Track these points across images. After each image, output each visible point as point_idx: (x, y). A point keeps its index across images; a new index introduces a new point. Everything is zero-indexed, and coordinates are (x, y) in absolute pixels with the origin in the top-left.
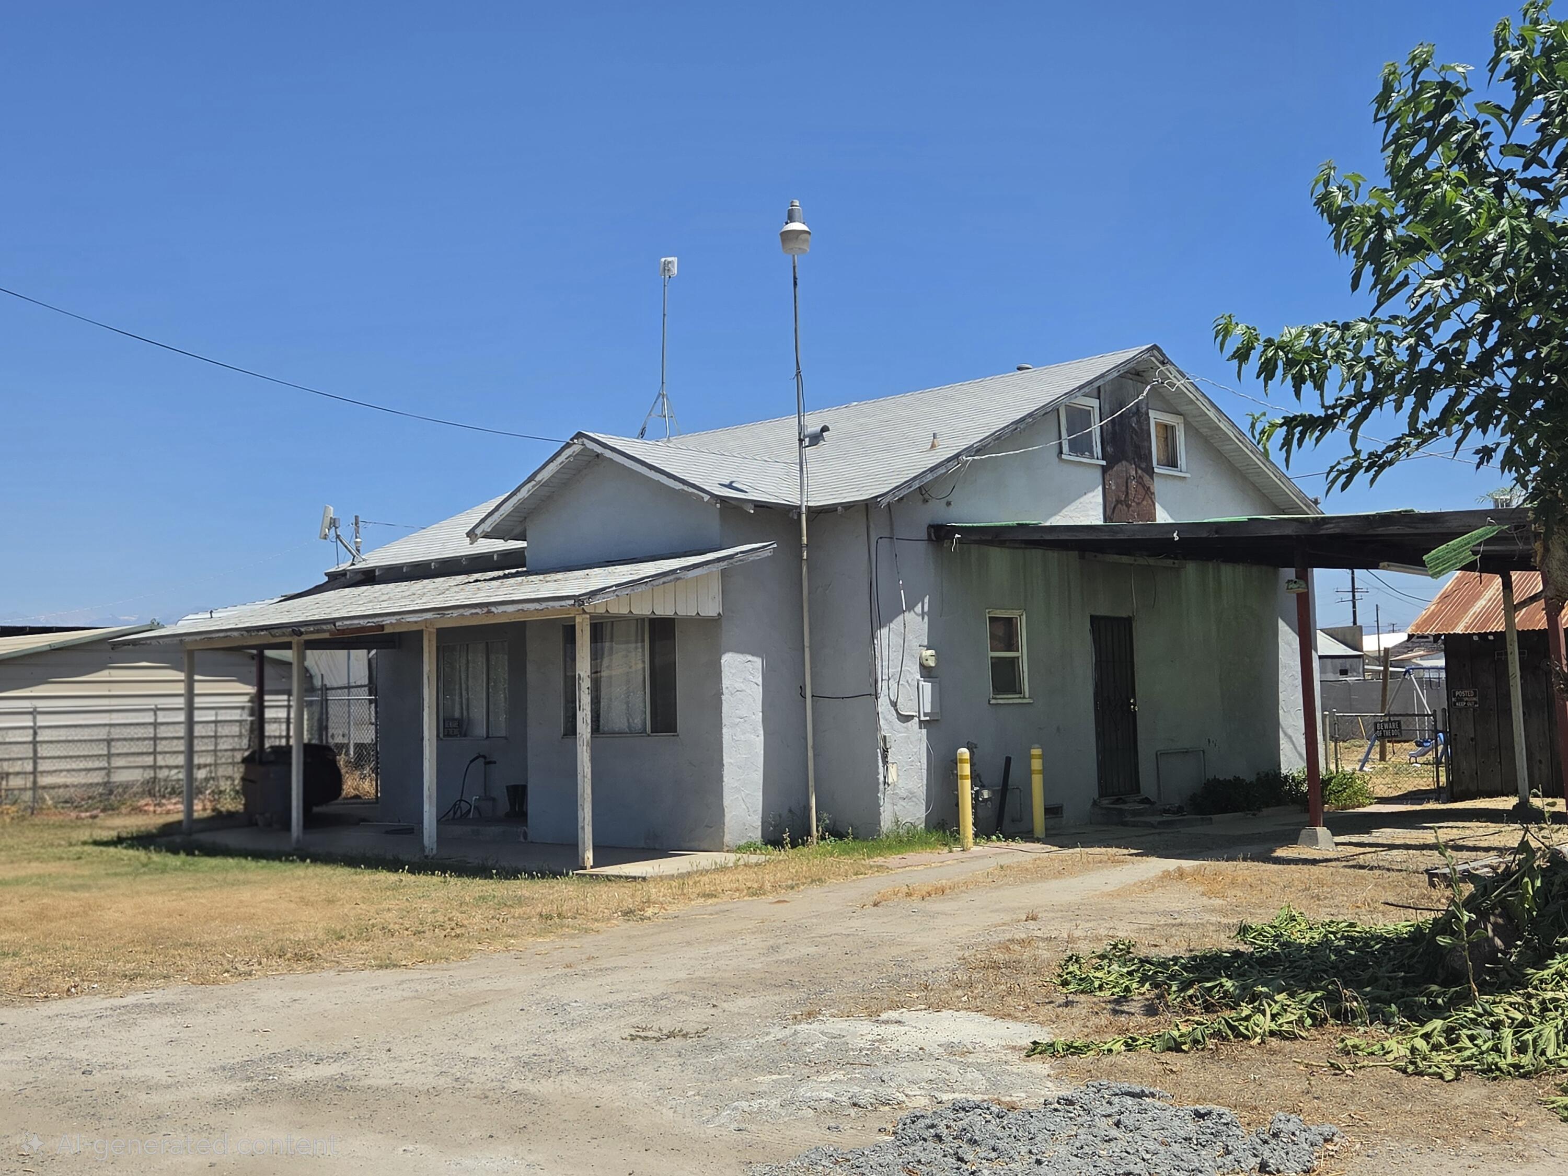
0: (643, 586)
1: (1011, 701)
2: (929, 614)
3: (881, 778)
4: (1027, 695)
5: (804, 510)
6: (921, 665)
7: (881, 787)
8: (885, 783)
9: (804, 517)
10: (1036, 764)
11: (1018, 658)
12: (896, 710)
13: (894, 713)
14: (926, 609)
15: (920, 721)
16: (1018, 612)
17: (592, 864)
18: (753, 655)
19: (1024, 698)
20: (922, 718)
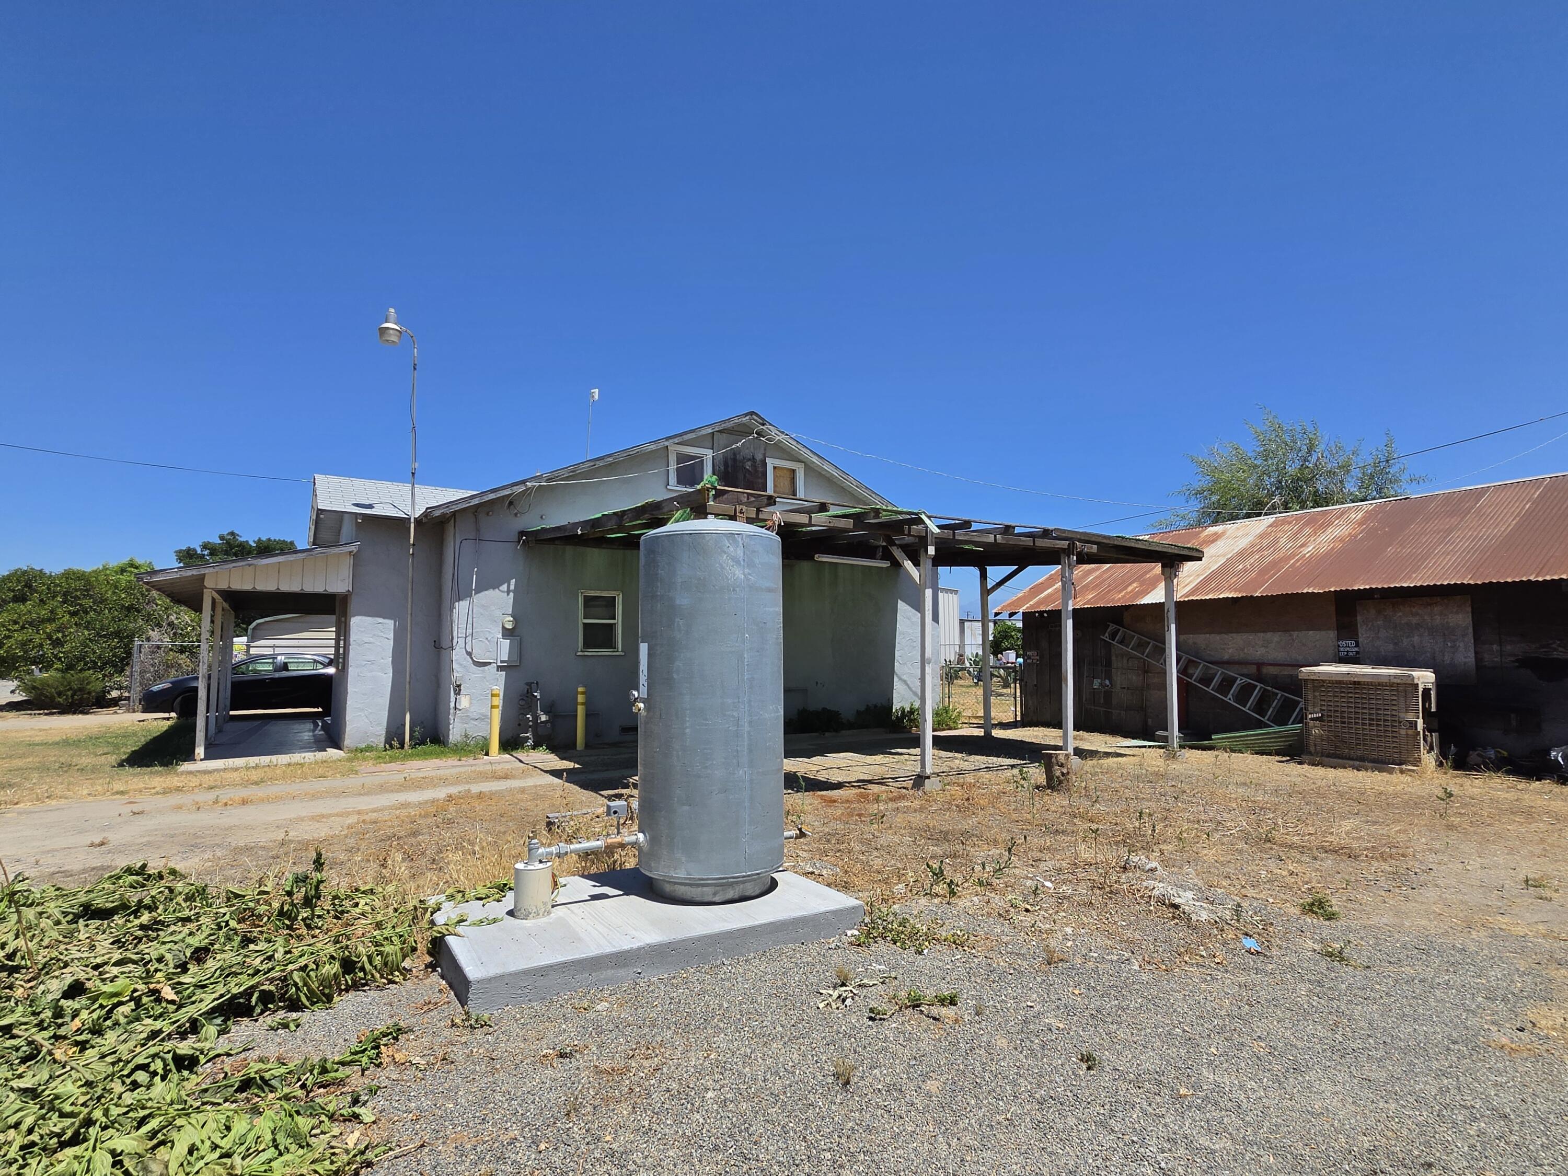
0: (212, 569)
1: (599, 654)
2: (514, 591)
3: (452, 705)
4: (620, 650)
5: (412, 520)
6: (503, 627)
7: (452, 711)
8: (455, 708)
9: (412, 526)
10: (581, 698)
11: (615, 624)
12: (472, 658)
13: (470, 660)
14: (512, 587)
15: (498, 667)
16: (617, 593)
17: (202, 757)
18: (384, 618)
19: (618, 651)
20: (499, 664)
